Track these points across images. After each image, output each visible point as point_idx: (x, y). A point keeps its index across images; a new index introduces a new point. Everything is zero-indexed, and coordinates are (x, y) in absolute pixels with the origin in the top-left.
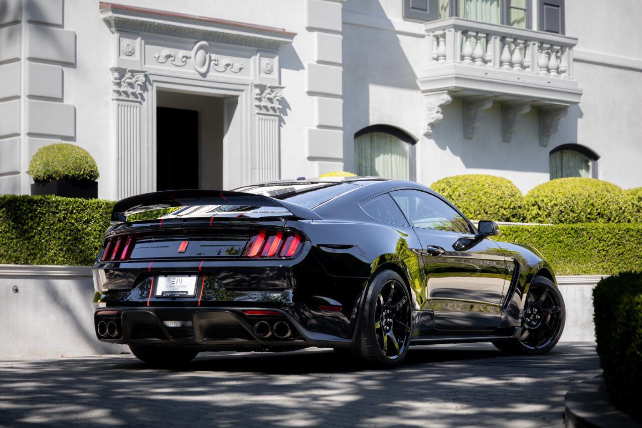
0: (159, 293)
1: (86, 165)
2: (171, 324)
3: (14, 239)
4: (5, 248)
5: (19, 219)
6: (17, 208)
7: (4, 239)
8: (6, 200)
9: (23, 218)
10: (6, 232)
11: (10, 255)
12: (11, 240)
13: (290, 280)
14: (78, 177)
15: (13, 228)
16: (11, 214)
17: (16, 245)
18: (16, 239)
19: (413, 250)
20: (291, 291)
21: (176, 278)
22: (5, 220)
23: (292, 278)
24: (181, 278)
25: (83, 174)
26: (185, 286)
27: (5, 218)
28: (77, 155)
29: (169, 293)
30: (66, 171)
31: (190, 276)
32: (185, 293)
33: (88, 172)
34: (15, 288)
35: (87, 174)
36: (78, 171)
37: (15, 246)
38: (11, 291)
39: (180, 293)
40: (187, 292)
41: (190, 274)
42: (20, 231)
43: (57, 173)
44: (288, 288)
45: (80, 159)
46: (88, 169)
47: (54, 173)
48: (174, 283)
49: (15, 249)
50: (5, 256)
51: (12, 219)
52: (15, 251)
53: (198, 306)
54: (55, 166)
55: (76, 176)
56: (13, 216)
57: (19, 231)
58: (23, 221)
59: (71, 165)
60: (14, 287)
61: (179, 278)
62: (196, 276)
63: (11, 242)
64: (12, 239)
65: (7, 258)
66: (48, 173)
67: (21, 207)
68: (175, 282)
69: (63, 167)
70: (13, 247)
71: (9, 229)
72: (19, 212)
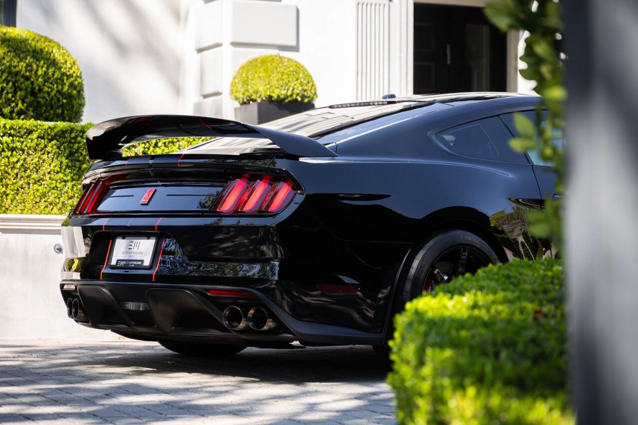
0: (113, 262)
1: (296, 82)
2: (131, 306)
3: (68, 181)
4: (55, 193)
5: (76, 155)
6: (73, 141)
7: (54, 182)
8: (56, 130)
9: (82, 154)
10: (58, 172)
11: (63, 203)
12: (64, 183)
13: (275, 248)
14: (284, 99)
15: (67, 166)
16: (64, 148)
17: (72, 190)
18: (72, 181)
19: (520, 200)
20: (277, 263)
21: (134, 241)
22: (56, 156)
23: (278, 246)
24: (139, 241)
25: (291, 95)
26: (141, 253)
27: (55, 154)
28: (285, 69)
29: (124, 262)
30: (268, 91)
31: (148, 238)
32: (139, 263)
33: (298, 92)
34: (57, 247)
35: (298, 94)
36: (284, 90)
37: (70, 191)
38: (52, 251)
39: (135, 263)
40: (142, 261)
41: (148, 236)
42: (78, 171)
43: (257, 92)
44: (273, 259)
45: (288, 75)
46: (298, 88)
47: (254, 92)
48: (130, 247)
49: (70, 195)
50: (56, 205)
51: (66, 155)
52: (70, 198)
53: (153, 282)
54: (254, 84)
55: (282, 97)
56: (67, 151)
57: (75, 172)
58: (81, 158)
59: (275, 82)
60: (56, 245)
61: (137, 241)
62: (155, 238)
63: (65, 185)
64: (65, 181)
65: (60, 206)
66: (247, 94)
67: (79, 139)
68: (132, 247)
69: (265, 85)
70: (67, 192)
71: (61, 168)
72: (76, 146)
